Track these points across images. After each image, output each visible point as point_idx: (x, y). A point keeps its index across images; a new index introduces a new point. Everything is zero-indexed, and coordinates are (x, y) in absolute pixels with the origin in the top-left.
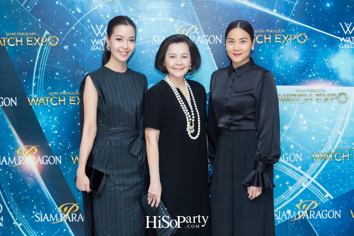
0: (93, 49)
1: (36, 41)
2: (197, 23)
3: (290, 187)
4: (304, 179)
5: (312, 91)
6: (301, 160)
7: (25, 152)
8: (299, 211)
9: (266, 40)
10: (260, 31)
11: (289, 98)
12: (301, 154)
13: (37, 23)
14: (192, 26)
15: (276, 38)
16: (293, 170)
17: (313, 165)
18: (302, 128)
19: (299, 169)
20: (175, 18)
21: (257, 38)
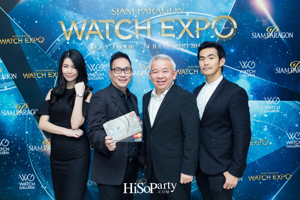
0: (89, 79)
1: (54, 75)
7: (48, 143)
9: (195, 72)
10: (191, 66)
13: (55, 64)
14: (149, 64)
20: (139, 59)
21: (189, 71)
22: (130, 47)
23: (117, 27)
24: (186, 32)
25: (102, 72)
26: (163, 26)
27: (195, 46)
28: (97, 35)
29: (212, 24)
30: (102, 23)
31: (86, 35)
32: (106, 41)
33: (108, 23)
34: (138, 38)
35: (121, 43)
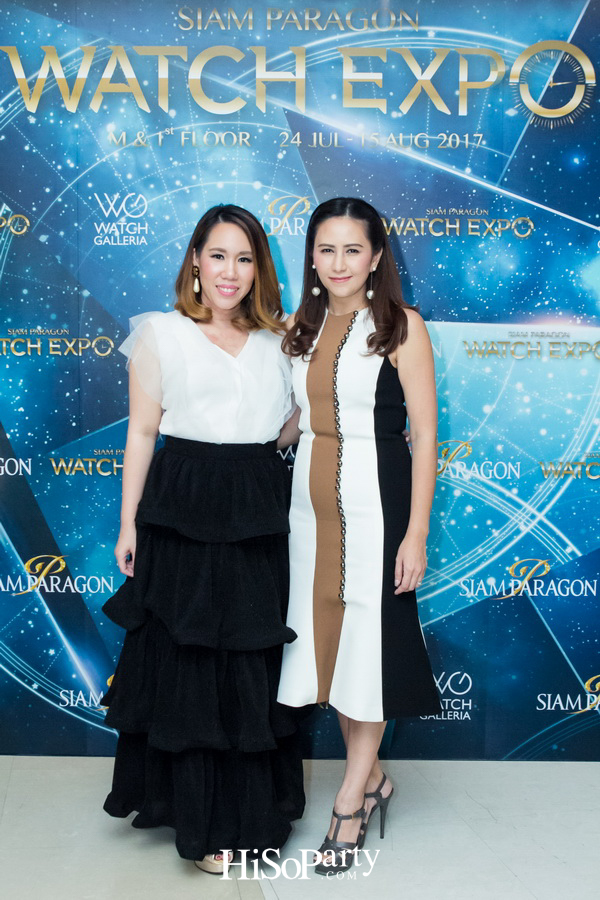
0: (98, 242)
2: (310, 193)
3: (494, 531)
4: (523, 515)
5: (542, 335)
6: (518, 475)
8: (513, 581)
9: (450, 229)
10: (438, 210)
11: (495, 348)
12: (519, 463)
14: (298, 199)
15: (470, 226)
16: (502, 495)
17: (542, 487)
18: (521, 411)
19: (513, 494)
20: (266, 182)
21: (431, 225)
22: (238, 141)
23: (195, 73)
24: (423, 95)
25: (140, 221)
26: (349, 73)
27: (454, 143)
28: (129, 96)
29: (510, 70)
30: (147, 58)
31: (91, 96)
32: (156, 118)
33: (167, 57)
34: (264, 111)
35: (209, 126)
